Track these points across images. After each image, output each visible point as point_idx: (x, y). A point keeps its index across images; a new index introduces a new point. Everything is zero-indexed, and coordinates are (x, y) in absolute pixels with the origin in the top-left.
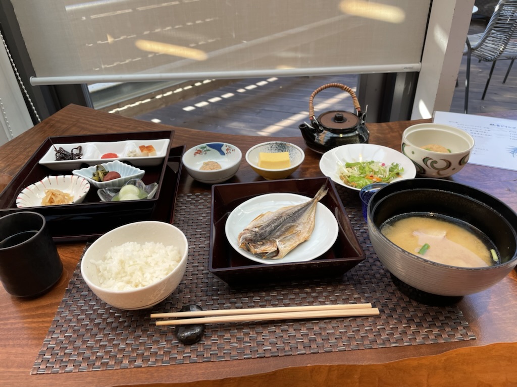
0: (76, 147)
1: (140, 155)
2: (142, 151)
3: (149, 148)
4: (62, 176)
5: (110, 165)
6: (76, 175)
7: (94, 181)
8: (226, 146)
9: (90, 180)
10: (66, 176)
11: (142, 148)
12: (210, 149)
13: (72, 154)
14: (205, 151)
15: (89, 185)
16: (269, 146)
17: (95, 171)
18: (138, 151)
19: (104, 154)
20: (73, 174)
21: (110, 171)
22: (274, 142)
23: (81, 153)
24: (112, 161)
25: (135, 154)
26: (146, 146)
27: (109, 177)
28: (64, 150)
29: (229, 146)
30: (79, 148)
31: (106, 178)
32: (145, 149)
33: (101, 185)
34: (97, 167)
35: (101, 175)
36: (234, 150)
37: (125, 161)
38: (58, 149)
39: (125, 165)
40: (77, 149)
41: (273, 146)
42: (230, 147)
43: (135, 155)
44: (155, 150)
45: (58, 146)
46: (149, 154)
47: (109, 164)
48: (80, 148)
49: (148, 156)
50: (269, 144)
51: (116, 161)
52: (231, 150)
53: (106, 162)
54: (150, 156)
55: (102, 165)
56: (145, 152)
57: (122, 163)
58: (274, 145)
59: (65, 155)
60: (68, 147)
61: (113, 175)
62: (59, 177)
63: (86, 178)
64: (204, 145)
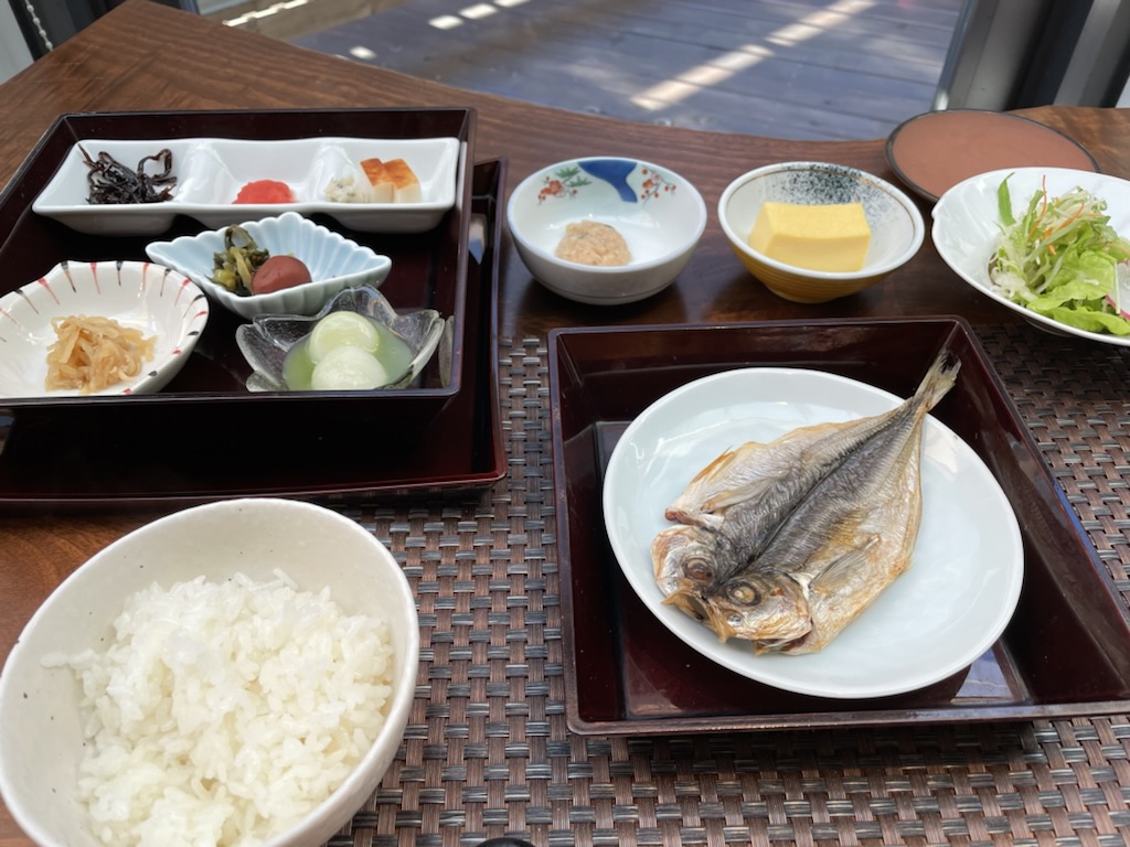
0: (155, 154)
1: (370, 198)
2: (373, 181)
3: (396, 172)
4: (113, 264)
5: (270, 227)
6: (161, 263)
7: (220, 292)
8: (645, 172)
9: (207, 284)
10: (127, 264)
11: (373, 168)
12: (590, 178)
13: (142, 177)
14: (573, 185)
15: (203, 305)
16: (786, 177)
17: (221, 250)
18: (360, 178)
19: (245, 184)
20: (147, 260)
21: (272, 254)
22: (807, 164)
23: (171, 175)
24: (276, 214)
25: (350, 189)
26: (384, 160)
27: (272, 277)
28: (115, 163)
29: (653, 172)
30: (162, 157)
31: (261, 281)
32: (384, 174)
33: (248, 306)
34: (229, 234)
35: (242, 265)
36: (671, 188)
37: (319, 217)
38: (95, 158)
39: (321, 233)
40: (156, 158)
41: (802, 179)
42: (657, 177)
43: (352, 197)
44: (416, 181)
45: (94, 147)
46: (399, 193)
47: (267, 224)
48: (167, 158)
49: (392, 200)
50: (789, 169)
51: (290, 215)
52: (663, 186)
53: (256, 216)
54: (400, 204)
55: (242, 226)
56: (384, 183)
57: (311, 223)
58: (804, 176)
59: (120, 178)
60: (130, 153)
61: (286, 270)
62: (101, 265)
63: (193, 275)
64: (572, 163)
